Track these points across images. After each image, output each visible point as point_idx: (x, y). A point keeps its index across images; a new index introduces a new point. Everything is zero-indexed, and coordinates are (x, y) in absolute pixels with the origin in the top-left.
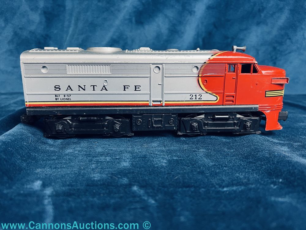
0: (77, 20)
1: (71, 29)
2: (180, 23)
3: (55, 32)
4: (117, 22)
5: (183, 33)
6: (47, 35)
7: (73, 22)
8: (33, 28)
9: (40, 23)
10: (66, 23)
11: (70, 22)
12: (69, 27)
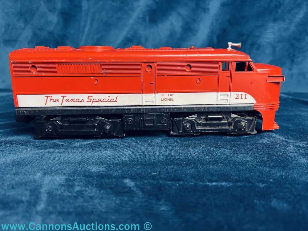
0: (93, 20)
1: (87, 29)
2: (194, 21)
3: (72, 32)
4: (131, 21)
5: (196, 31)
6: (64, 35)
7: (89, 22)
8: (51, 28)
9: (58, 23)
10: (82, 23)
11: (86, 22)
12: (85, 26)
